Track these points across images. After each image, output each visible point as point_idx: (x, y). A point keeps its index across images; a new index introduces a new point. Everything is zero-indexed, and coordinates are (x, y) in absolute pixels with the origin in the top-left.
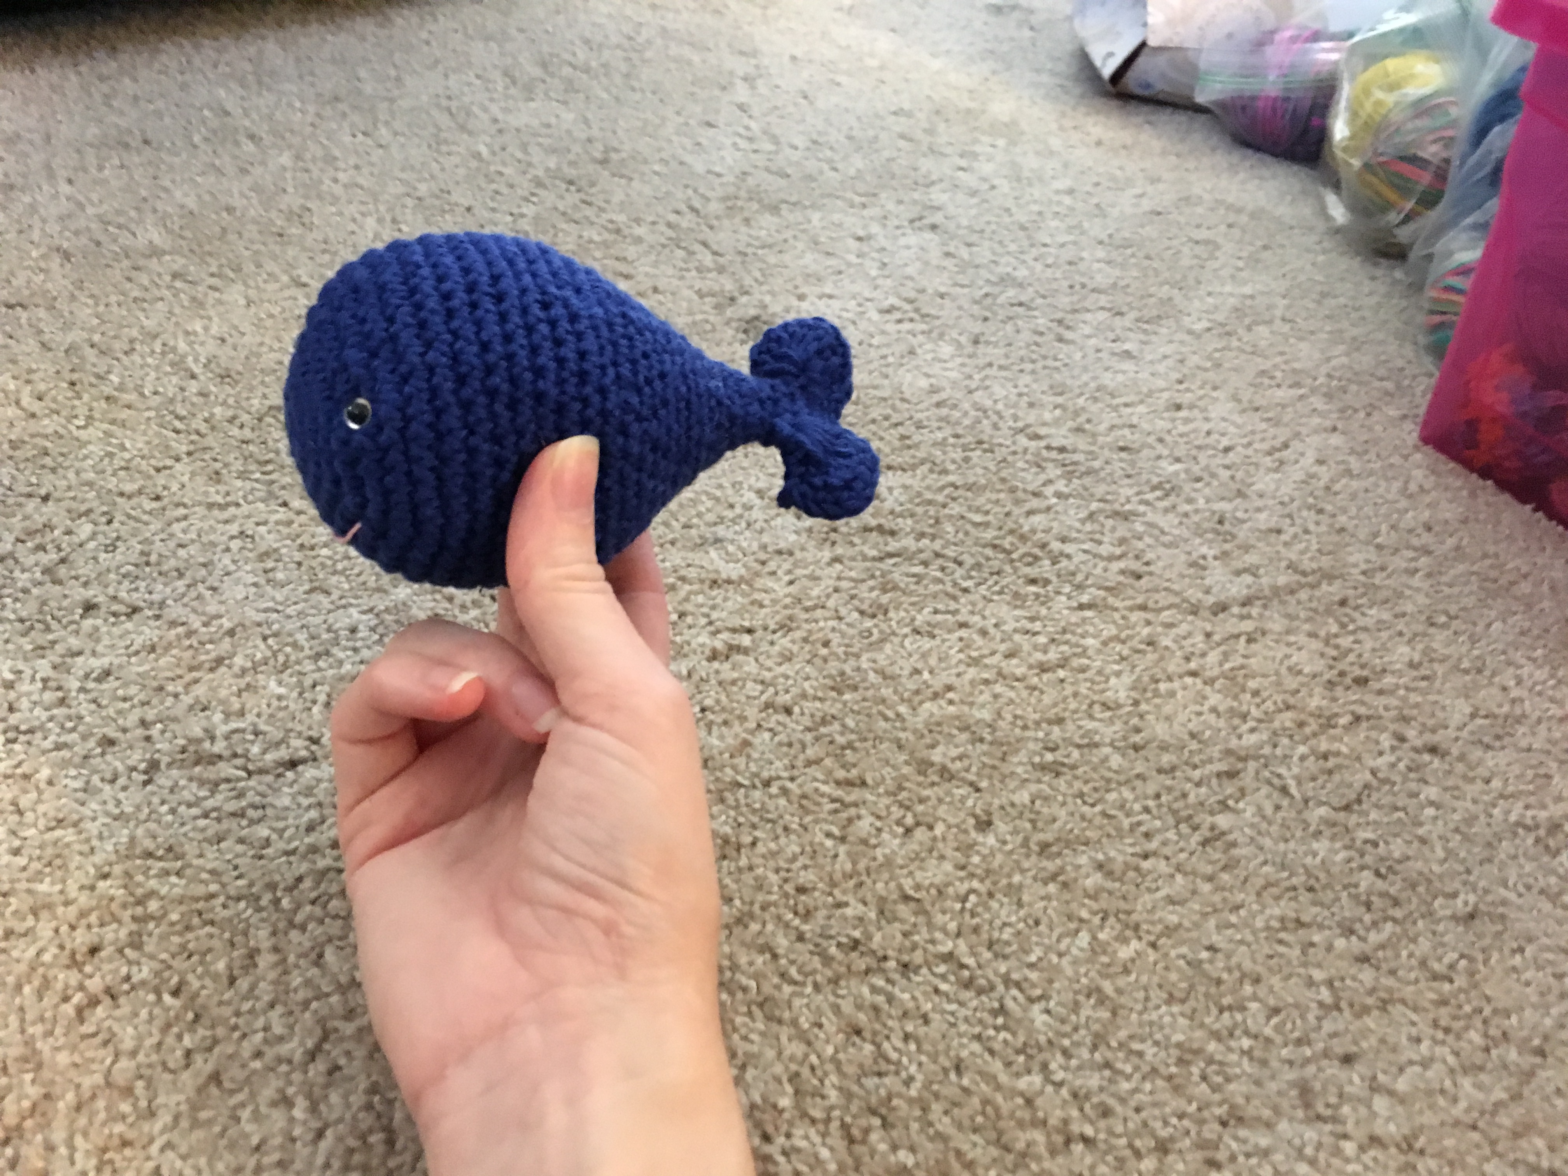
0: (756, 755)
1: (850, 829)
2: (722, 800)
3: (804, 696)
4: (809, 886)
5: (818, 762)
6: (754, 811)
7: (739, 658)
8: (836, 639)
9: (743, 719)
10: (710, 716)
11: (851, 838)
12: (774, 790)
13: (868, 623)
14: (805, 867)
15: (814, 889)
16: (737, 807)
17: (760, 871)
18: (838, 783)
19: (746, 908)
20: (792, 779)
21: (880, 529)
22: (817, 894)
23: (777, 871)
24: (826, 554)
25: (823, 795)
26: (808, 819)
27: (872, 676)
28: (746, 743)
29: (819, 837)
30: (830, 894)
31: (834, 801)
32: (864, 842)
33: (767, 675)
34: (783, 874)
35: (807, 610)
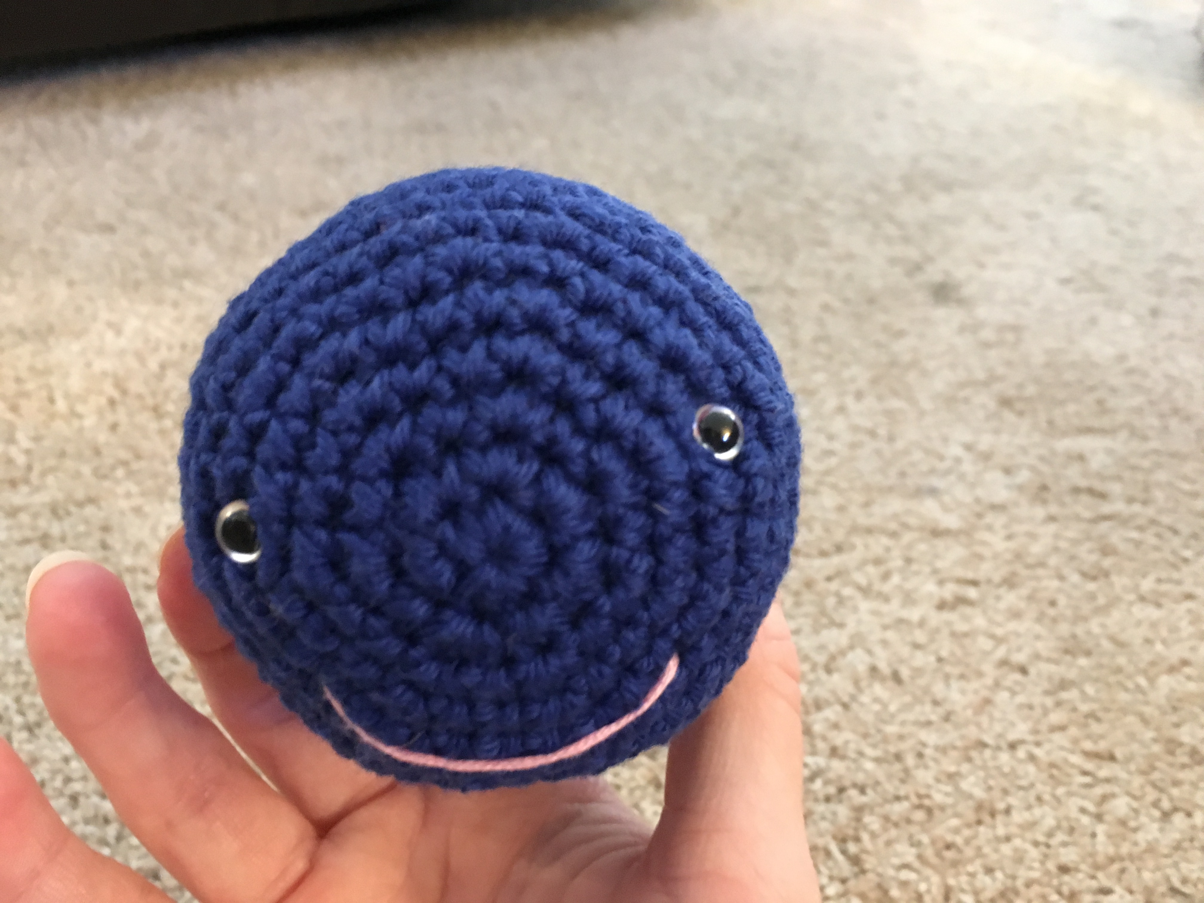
0: (997, 714)
1: (1107, 807)
2: (969, 760)
3: (1037, 657)
4: (1071, 865)
5: (1062, 728)
6: (1005, 775)
7: (967, 610)
8: (1062, 601)
9: (980, 674)
10: (948, 669)
11: (1107, 818)
12: (1021, 753)
13: (1091, 586)
14: (1064, 844)
15: (1077, 870)
16: (984, 768)
17: (1017, 842)
18: (1086, 755)
19: (1009, 883)
20: (1038, 744)
21: (1091, 492)
22: (1080, 876)
23: (1036, 844)
24: (1040, 512)
25: (1073, 766)
26: (1061, 791)
27: (1106, 644)
28: (987, 702)
29: (1074, 813)
30: (1093, 877)
31: (1085, 773)
32: (1123, 823)
33: (999, 632)
34: (1043, 849)
35: (1029, 567)
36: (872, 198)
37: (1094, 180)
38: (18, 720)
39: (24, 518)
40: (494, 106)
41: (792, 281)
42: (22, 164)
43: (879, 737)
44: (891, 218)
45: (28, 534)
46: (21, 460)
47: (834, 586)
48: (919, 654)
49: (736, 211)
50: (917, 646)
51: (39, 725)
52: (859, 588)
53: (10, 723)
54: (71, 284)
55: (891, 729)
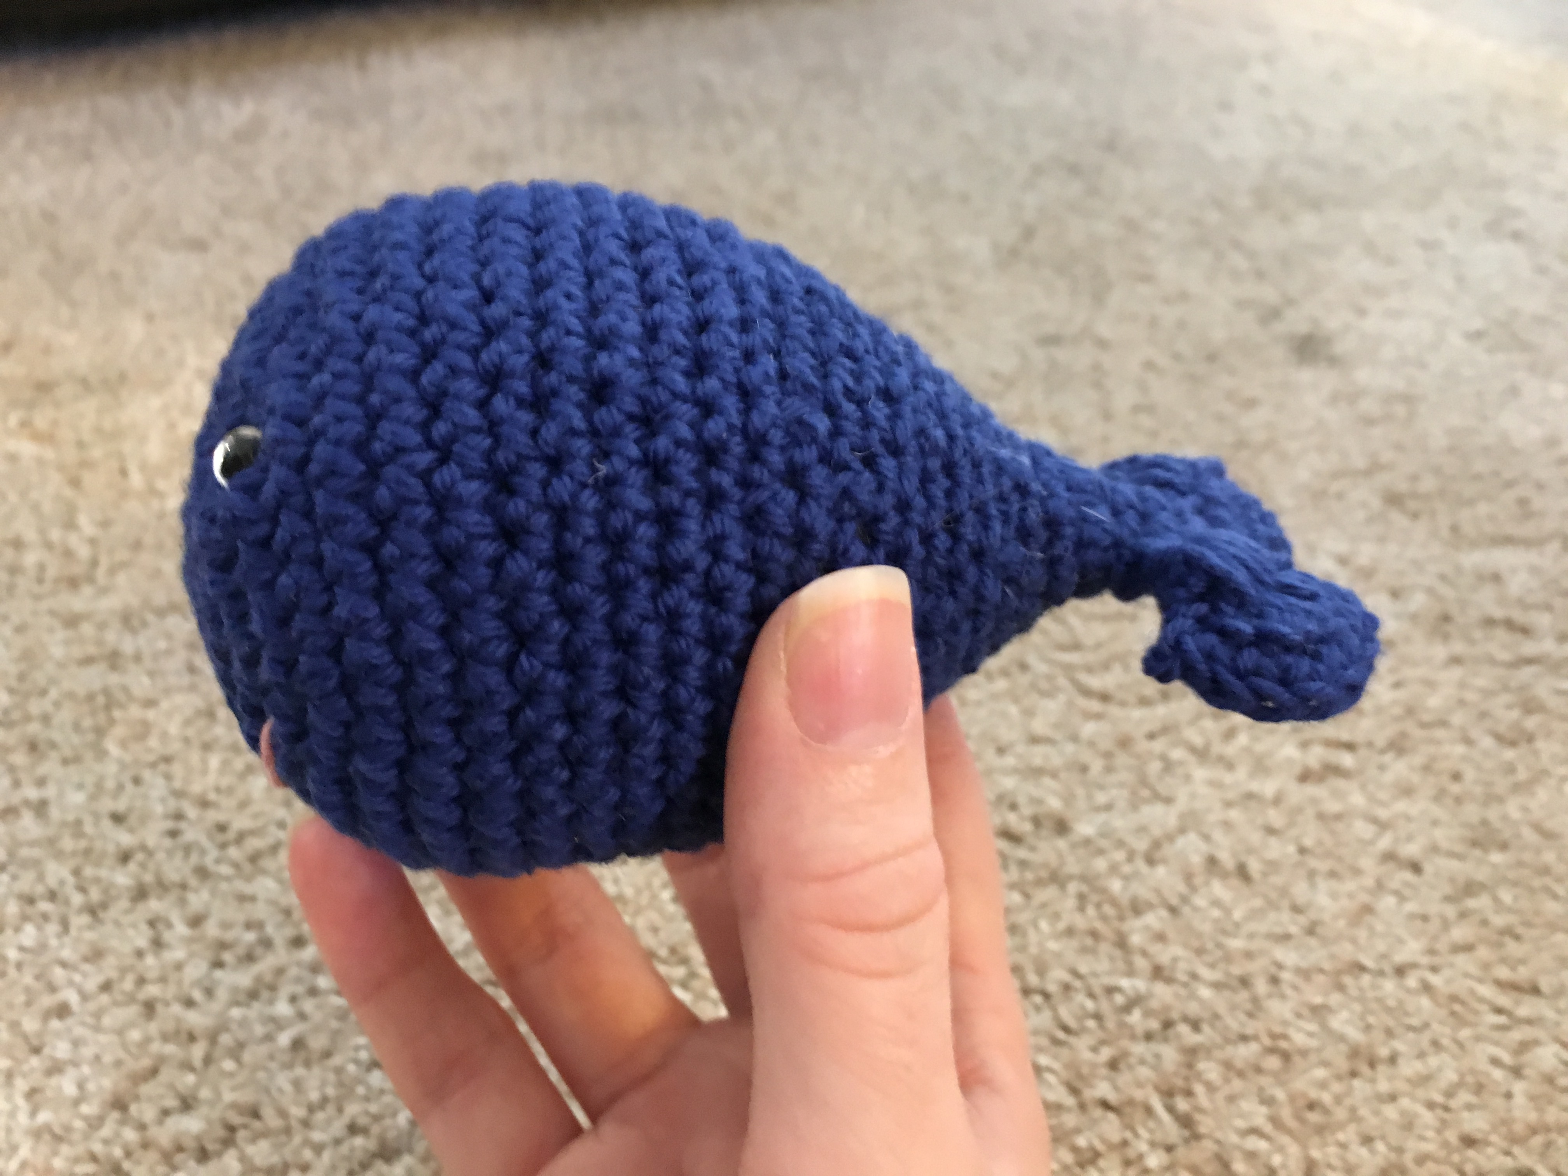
0: (1380, 927)
1: (1527, 1057)
2: (1341, 988)
3: (1434, 849)
4: (1479, 1136)
5: (1468, 948)
6: (1388, 1010)
7: (1340, 783)
8: (1470, 774)
9: (1357, 872)
10: (1313, 863)
11: (1527, 1072)
12: (1412, 981)
13: (1509, 754)
14: (1469, 1107)
15: (1488, 1143)
16: (1362, 1000)
17: (1405, 1102)
18: (1500, 984)
19: (1393, 1156)
20: (1434, 969)
21: (1510, 625)
22: (1490, 1151)
23: (1431, 1105)
24: (1440, 652)
25: (1482, 1000)
26: (1465, 1033)
27: (1529, 835)
28: (1368, 910)
29: (1484, 1065)
30: (1508, 1153)
31: (1499, 1011)
32: (1550, 1080)
33: (1383, 814)
34: (1439, 1112)
35: (1424, 725)
36: (1213, 217)
37: (1516, 198)
38: (77, 899)
39: (87, 629)
40: (706, 86)
41: (1104, 329)
42: (88, 156)
43: (1219, 953)
44: (1237, 245)
45: (91, 650)
46: (84, 552)
47: (1158, 746)
48: (1273, 841)
49: (1029, 233)
50: (1271, 831)
51: (104, 906)
52: (1193, 750)
53: (67, 902)
54: (150, 318)
55: (1236, 944)
